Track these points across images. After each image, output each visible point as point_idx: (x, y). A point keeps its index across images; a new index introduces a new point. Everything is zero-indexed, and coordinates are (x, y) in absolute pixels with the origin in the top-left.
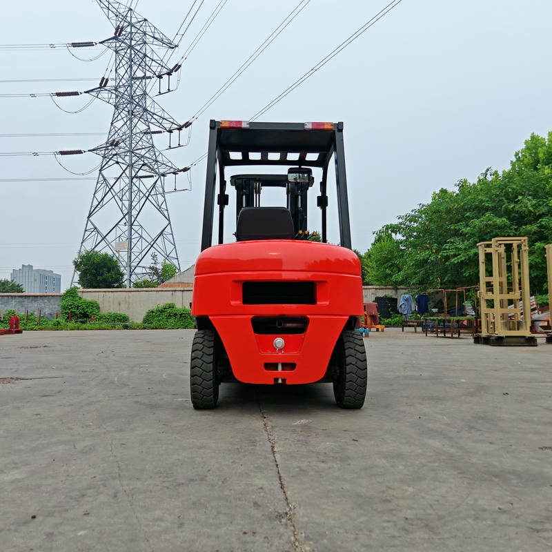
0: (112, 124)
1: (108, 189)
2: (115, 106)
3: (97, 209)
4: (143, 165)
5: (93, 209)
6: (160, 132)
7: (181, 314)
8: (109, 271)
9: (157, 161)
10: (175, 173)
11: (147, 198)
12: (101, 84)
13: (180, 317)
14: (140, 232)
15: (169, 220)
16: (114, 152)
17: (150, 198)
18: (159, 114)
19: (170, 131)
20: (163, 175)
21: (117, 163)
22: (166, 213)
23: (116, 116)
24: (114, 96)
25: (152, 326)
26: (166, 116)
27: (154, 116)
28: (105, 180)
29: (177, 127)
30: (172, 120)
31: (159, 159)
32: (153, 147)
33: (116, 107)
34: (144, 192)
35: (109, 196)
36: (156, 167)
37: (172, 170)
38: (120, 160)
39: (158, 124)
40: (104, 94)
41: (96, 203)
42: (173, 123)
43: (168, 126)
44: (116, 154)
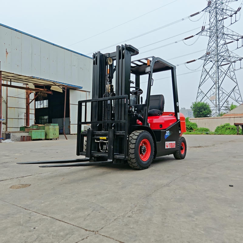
0: (208, 44)
1: (207, 73)
2: (209, 36)
3: (202, 83)
4: (224, 59)
5: (201, 83)
6: (232, 42)
7: (232, 128)
8: (204, 110)
9: (230, 56)
10: (240, 60)
11: (226, 74)
12: (202, 29)
13: (232, 130)
14: (222, 90)
15: (237, 83)
16: (209, 57)
17: (227, 74)
18: (231, 34)
19: (238, 40)
20: (234, 62)
21: (211, 61)
22: (235, 80)
23: (210, 41)
24: (209, 32)
25: (218, 133)
26: (234, 34)
27: (228, 35)
28: (205, 70)
29: (241, 37)
30: (238, 35)
31: (231, 55)
32: (228, 50)
33: (210, 37)
34: (224, 71)
35: (208, 76)
36: (229, 59)
37: (239, 59)
38: (212, 60)
39: (231, 39)
40: (204, 33)
41: (202, 81)
42: (238, 36)
43: (236, 38)
44: (210, 58)
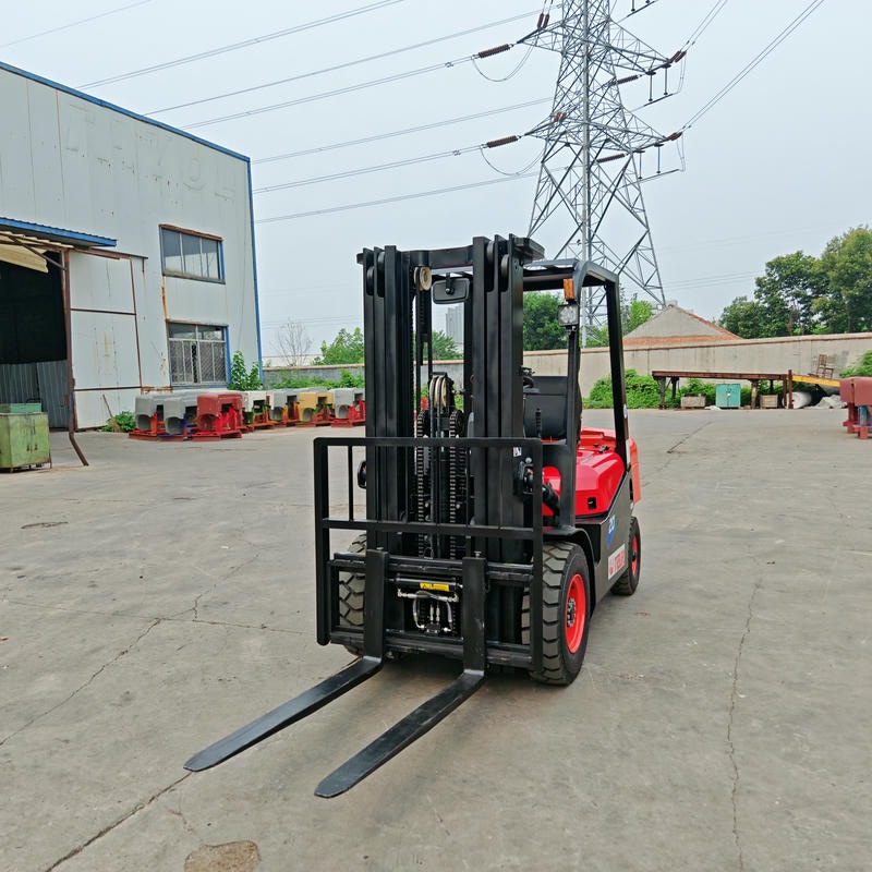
0: (558, 82)
1: (554, 189)
2: (562, 53)
3: (540, 221)
4: (607, 141)
5: (534, 222)
6: (635, 77)
7: (644, 386)
8: (551, 320)
9: (627, 131)
10: (657, 145)
11: (613, 194)
12: (539, 25)
13: (642, 391)
14: (601, 249)
15: (647, 227)
16: (562, 129)
17: (617, 193)
18: (631, 49)
19: (651, 73)
20: (639, 151)
21: (568, 144)
22: (641, 215)
23: (563, 69)
24: (560, 38)
25: (602, 403)
26: (643, 49)
27: (623, 53)
28: (550, 175)
29: (661, 63)
30: (652, 54)
31: (632, 126)
32: (621, 107)
33: (564, 54)
34: (608, 184)
35: (557, 198)
36: (626, 140)
37: (654, 141)
38: (570, 140)
39: (631, 66)
40: (546, 38)
41: (537, 213)
42: (654, 59)
43: (646, 64)
44: (565, 132)
